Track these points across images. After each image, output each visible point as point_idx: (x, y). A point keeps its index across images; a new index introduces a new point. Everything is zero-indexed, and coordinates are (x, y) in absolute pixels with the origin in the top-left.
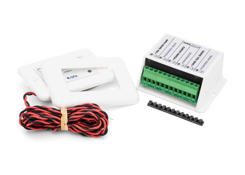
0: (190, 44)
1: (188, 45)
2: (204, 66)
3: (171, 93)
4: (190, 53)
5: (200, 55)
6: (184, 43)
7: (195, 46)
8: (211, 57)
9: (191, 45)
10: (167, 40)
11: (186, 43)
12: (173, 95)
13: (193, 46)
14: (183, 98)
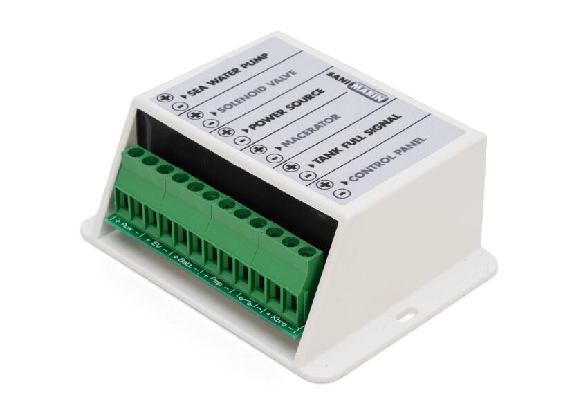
0: (352, 84)
1: (344, 87)
2: (364, 173)
3: (211, 276)
4: (335, 117)
5: (372, 131)
6: (331, 74)
7: (369, 94)
8: (416, 142)
9: (355, 86)
10: (265, 56)
11: (336, 77)
12: (218, 283)
13: (364, 91)
14: (254, 303)
